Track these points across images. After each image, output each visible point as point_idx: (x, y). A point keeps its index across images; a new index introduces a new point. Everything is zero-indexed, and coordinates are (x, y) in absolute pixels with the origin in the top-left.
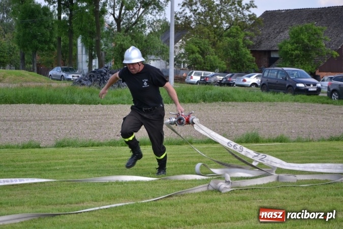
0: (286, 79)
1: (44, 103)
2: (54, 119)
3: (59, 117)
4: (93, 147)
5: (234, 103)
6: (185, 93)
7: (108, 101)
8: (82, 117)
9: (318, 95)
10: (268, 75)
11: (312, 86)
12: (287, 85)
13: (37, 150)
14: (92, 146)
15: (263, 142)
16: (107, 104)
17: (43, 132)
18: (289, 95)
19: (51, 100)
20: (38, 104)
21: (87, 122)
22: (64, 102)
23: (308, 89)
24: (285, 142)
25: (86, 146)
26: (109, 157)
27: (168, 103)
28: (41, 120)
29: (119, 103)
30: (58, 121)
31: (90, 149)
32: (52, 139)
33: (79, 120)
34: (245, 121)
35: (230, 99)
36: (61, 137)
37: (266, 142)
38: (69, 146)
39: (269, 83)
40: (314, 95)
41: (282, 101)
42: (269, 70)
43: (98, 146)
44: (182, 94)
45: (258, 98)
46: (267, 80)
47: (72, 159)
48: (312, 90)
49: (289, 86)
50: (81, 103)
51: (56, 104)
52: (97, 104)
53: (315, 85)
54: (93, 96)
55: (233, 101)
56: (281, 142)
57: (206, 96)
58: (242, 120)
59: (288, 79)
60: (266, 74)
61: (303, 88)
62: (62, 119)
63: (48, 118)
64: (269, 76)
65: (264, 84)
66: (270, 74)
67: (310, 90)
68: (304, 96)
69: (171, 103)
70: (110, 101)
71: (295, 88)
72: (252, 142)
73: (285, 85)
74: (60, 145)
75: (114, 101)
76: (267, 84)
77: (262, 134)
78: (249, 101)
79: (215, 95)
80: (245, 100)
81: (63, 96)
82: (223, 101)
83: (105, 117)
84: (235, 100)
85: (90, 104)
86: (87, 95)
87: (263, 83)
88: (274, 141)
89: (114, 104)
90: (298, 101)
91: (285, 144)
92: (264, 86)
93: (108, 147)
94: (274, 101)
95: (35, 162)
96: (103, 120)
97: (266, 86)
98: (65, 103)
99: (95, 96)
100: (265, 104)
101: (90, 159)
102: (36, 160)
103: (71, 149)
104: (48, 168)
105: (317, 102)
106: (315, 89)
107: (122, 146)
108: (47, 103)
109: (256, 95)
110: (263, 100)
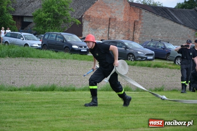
0: (63, 42)
5: (32, 59)
9: (87, 54)
10: (48, 38)
11: (83, 47)
12: (64, 47)
18: (67, 54)
23: (81, 50)
39: (49, 44)
40: (85, 54)
41: (65, 58)
42: (49, 34)
45: (48, 55)
46: (48, 42)
48: (83, 50)
49: (66, 47)
53: (85, 47)
55: (30, 57)
59: (65, 41)
60: (46, 37)
61: (77, 49)
65: (44, 45)
67: (82, 50)
68: (79, 55)
71: (71, 49)
73: (63, 46)
76: (47, 45)
78: (42, 58)
79: (17, 52)
80: (38, 57)
82: (23, 57)
87: (43, 43)
90: (76, 59)
92: (45, 46)
105: (90, 60)
106: (86, 50)
109: (45, 53)
110: (51, 57)
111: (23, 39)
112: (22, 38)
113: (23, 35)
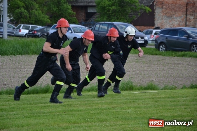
6: (29, 46)
9: (145, 47)
11: (140, 38)
27: (15, 55)
40: (142, 47)
42: (100, 24)
48: (140, 42)
64: (100, 30)
69: (17, 55)
106: (143, 42)
111: (72, 32)
112: (70, 31)
113: (72, 27)
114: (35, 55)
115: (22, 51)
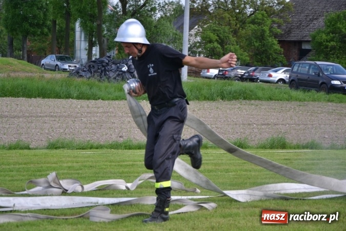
0: (319, 75)
1: (35, 97)
2: (46, 116)
3: (52, 114)
4: (91, 150)
5: (257, 102)
6: (201, 89)
7: (110, 96)
8: (79, 115)
10: (298, 69)
12: (320, 82)
13: (26, 151)
14: (91, 148)
15: (291, 148)
16: (109, 99)
17: (34, 130)
18: (322, 94)
19: (44, 94)
20: (28, 98)
21: (84, 120)
22: (58, 96)
23: (345, 87)
24: (316, 149)
25: (83, 149)
26: (111, 162)
28: (31, 116)
29: (123, 99)
30: (51, 119)
31: (89, 152)
32: (43, 139)
33: (76, 118)
34: (269, 123)
35: (253, 97)
36: (54, 137)
37: (295, 148)
38: (63, 147)
39: (299, 79)
41: (314, 100)
42: (300, 64)
43: (97, 148)
44: (197, 90)
45: (286, 96)
46: (297, 76)
47: (67, 163)
49: (323, 83)
50: (78, 98)
51: (49, 98)
52: (96, 100)
54: (92, 90)
55: (256, 99)
56: (312, 148)
57: (225, 92)
58: (266, 122)
59: (321, 75)
60: (295, 69)
61: (339, 86)
62: (56, 116)
63: (40, 115)
64: (299, 71)
65: (293, 80)
66: (300, 68)
68: (340, 95)
70: (112, 96)
71: (328, 86)
72: (277, 148)
73: (318, 82)
74: (53, 146)
75: (116, 97)
76: (297, 81)
77: (290, 139)
78: (275, 100)
79: (235, 92)
80: (270, 99)
81: (57, 89)
82: (245, 99)
83: (106, 115)
84: (259, 99)
85: (88, 99)
86: (85, 89)
87: (291, 79)
88: (304, 148)
89: (117, 99)
90: (332, 101)
91: (316, 151)
92: (293, 82)
93: (109, 150)
94: (305, 100)
95: (24, 166)
96: (103, 119)
97: (295, 83)
98: (60, 97)
99: (95, 90)
100: (294, 104)
101: (87, 164)
102: (25, 164)
103: (66, 151)
104: (38, 173)
107: (126, 149)
108: (39, 96)
109: (283, 93)
110: (291, 99)
114: (208, 101)
115: (190, 96)
